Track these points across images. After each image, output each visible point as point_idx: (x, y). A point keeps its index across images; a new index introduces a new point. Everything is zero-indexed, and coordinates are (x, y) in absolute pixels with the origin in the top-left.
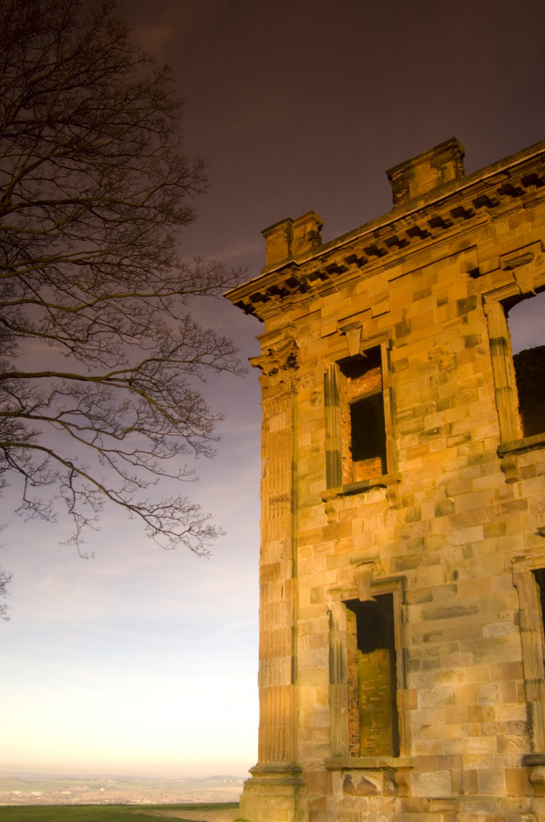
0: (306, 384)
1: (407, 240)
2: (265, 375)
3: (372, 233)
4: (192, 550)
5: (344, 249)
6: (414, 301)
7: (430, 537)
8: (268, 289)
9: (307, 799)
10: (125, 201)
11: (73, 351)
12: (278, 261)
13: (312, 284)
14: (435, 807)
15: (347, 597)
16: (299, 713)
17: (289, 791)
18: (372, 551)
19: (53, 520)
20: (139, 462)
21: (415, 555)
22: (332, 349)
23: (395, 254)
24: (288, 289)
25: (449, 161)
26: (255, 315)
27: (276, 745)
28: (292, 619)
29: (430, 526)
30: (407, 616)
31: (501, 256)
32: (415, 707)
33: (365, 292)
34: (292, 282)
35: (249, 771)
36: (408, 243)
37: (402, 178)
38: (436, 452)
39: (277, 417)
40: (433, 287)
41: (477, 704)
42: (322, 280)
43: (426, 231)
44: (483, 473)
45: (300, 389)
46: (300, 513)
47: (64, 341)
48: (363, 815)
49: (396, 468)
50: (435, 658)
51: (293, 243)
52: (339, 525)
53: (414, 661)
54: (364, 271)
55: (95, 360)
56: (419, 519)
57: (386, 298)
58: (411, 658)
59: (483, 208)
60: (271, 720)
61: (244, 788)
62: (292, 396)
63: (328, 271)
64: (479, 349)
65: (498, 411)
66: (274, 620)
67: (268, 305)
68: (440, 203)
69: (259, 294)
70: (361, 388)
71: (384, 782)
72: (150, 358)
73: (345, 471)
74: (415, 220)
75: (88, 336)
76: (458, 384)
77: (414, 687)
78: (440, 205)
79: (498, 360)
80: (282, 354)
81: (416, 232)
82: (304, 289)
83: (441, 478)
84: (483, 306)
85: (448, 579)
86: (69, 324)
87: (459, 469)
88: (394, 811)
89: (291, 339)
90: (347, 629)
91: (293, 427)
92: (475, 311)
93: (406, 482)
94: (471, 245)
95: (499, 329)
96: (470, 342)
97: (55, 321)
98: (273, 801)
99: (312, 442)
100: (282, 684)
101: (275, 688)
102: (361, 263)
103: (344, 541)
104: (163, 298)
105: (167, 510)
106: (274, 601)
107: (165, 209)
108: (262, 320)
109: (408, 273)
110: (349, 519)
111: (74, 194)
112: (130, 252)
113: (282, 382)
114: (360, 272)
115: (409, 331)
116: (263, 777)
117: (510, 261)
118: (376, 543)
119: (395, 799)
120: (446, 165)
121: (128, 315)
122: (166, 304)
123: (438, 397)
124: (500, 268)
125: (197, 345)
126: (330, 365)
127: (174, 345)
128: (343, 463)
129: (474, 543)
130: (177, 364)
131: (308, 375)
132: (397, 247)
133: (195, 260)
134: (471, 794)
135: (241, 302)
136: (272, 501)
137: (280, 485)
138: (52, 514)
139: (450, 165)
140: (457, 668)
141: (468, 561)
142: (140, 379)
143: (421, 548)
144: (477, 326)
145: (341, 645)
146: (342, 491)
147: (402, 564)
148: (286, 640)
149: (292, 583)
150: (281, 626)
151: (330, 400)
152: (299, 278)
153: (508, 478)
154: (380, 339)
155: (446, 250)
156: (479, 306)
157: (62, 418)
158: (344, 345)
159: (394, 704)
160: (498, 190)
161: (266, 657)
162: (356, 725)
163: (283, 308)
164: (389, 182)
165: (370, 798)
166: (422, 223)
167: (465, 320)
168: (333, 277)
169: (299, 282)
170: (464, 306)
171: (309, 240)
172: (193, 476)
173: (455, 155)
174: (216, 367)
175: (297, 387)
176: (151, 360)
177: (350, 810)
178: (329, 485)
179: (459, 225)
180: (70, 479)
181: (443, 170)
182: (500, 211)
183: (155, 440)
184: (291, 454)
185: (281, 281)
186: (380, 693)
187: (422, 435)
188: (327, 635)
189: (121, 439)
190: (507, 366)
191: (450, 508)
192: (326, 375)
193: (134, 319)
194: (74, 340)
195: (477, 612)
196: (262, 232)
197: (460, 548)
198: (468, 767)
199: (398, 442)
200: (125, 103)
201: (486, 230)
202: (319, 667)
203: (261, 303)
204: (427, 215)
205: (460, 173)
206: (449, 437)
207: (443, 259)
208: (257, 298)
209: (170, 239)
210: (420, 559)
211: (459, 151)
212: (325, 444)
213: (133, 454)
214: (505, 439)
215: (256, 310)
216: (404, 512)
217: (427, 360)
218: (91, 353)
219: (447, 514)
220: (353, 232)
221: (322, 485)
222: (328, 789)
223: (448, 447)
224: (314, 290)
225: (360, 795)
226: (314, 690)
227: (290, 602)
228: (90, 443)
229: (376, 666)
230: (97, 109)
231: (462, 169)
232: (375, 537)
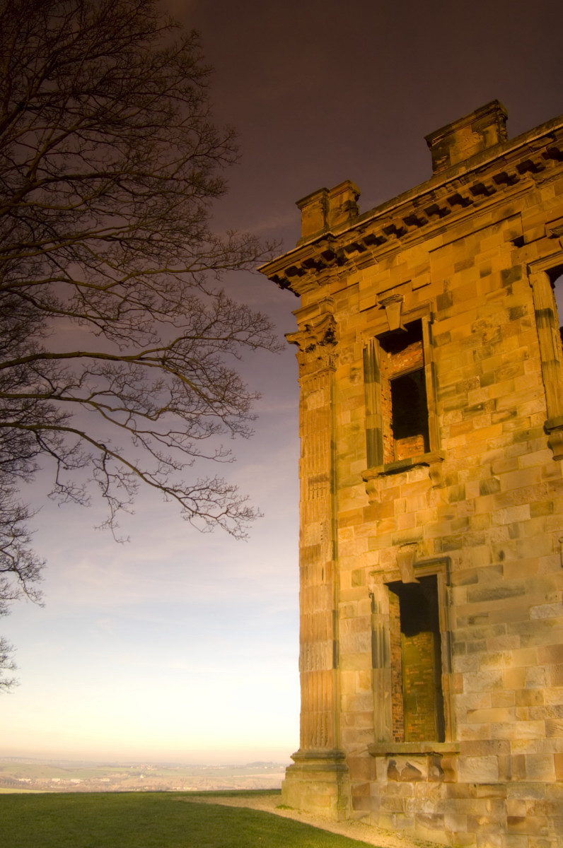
0: (345, 360)
1: (448, 209)
2: (302, 351)
3: (412, 202)
4: (230, 532)
5: (382, 219)
6: (456, 272)
7: (475, 516)
8: (304, 262)
9: (351, 784)
10: (155, 174)
11: (104, 330)
12: (313, 233)
13: (349, 256)
14: (482, 792)
15: (390, 579)
16: (341, 698)
17: (332, 777)
18: (415, 532)
19: (87, 504)
20: (174, 443)
21: (460, 535)
22: (371, 324)
23: (436, 224)
24: (325, 261)
25: (491, 124)
26: (291, 289)
27: (318, 730)
28: (333, 602)
29: (475, 505)
30: (452, 598)
31: (546, 224)
32: (461, 691)
33: (405, 264)
34: (329, 255)
35: (291, 757)
36: (449, 212)
37: (441, 144)
38: (480, 429)
39: (315, 395)
40: (476, 257)
41: (524, 688)
42: (360, 252)
43: (468, 198)
44: (530, 450)
45: (339, 366)
46: (340, 493)
47: (94, 320)
48: (408, 801)
49: (439, 446)
50: (481, 640)
51: (329, 214)
52: (380, 505)
53: (460, 644)
54: (404, 242)
55: (127, 339)
56: (463, 498)
57: (427, 269)
58: (456, 641)
59: (528, 174)
60: (313, 705)
61: (287, 774)
62: (330, 372)
63: (366, 242)
64: (524, 320)
65: (544, 385)
66: (315, 603)
67: (304, 279)
68: (483, 169)
69: (294, 267)
70: (401, 363)
71: (429, 767)
72: (183, 336)
73: (386, 449)
74: (456, 188)
75: (119, 314)
76: (503, 357)
77: (460, 671)
78: (482, 172)
79: (544, 333)
80: (319, 329)
81: (457, 200)
82: (341, 261)
83: (486, 455)
84: (528, 277)
85: (494, 560)
86: (99, 302)
87: (504, 446)
88: (440, 797)
89: (328, 314)
90: (390, 612)
91: (331, 404)
92: (520, 281)
93: (450, 460)
94: (515, 213)
95: (545, 300)
96: (515, 314)
97: (85, 299)
98: (315, 788)
99: (352, 420)
100: (324, 668)
101: (317, 672)
102: (400, 233)
103: (385, 522)
104: (196, 274)
105: (203, 492)
106: (315, 584)
107: (195, 182)
108: (298, 295)
109: (449, 243)
110: (391, 498)
111: (102, 168)
112: (160, 226)
113: (319, 358)
114: (400, 243)
115: (451, 304)
116: (305, 763)
117: (556, 228)
118: (419, 523)
119: (440, 785)
120: (488, 128)
121: (160, 293)
122: (199, 280)
123: (482, 372)
124: (546, 236)
125: (231, 322)
126: (369, 340)
127: (208, 322)
128: (384, 441)
129: (521, 522)
130: (211, 341)
131: (346, 351)
132: (438, 216)
133: (228, 233)
134: (519, 779)
135: (276, 276)
136: (311, 482)
137: (319, 465)
138: (85, 498)
139: (492, 129)
140: (504, 652)
141: (514, 540)
142: (173, 358)
143: (466, 528)
144: (522, 297)
145: (383, 628)
146: (383, 470)
147: (445, 544)
148: (328, 624)
149: (333, 566)
150: (322, 610)
151: (370, 376)
152: (336, 250)
153: (556, 454)
154: (421, 312)
155: (488, 218)
156: (524, 277)
157: (95, 399)
158: (383, 319)
159: (439, 689)
160: (544, 154)
161: (307, 641)
162: (399, 709)
163: (320, 281)
164: (428, 148)
165: (414, 784)
166: (464, 190)
167: (510, 291)
168: (371, 249)
169: (336, 255)
170: (509, 277)
171: (346, 211)
172: (229, 457)
173: (497, 119)
174: (252, 344)
175: (336, 364)
176: (184, 338)
177: (394, 796)
178: (370, 465)
179: (502, 191)
180: (104, 462)
181: (484, 134)
182: (545, 176)
183: (190, 420)
184: (330, 433)
185: (317, 253)
186: (424, 677)
187: (466, 411)
188: (370, 618)
189: (155, 420)
190: (554, 339)
191: (495, 487)
192: (365, 350)
193: (165, 296)
194: (104, 319)
195: (524, 593)
196: (297, 203)
197: (506, 528)
198: (515, 752)
199: (441, 419)
200: (152, 72)
201: (531, 197)
202: (361, 651)
203: (297, 277)
204: (468, 182)
205: (503, 137)
206: (494, 413)
207: (486, 227)
208: (292, 272)
209: (201, 212)
210: (465, 539)
211: (502, 114)
212: (365, 422)
213: (167, 435)
214: (553, 414)
215: (292, 284)
216: (447, 491)
217: (469, 334)
218: (122, 332)
219: (492, 493)
220: (391, 202)
221: (362, 464)
222: (372, 775)
223: (493, 423)
224: (352, 262)
225: (404, 781)
226: (356, 673)
227: (331, 585)
228: (123, 424)
229: (420, 650)
230: (123, 78)
231: (504, 133)
232: (418, 517)
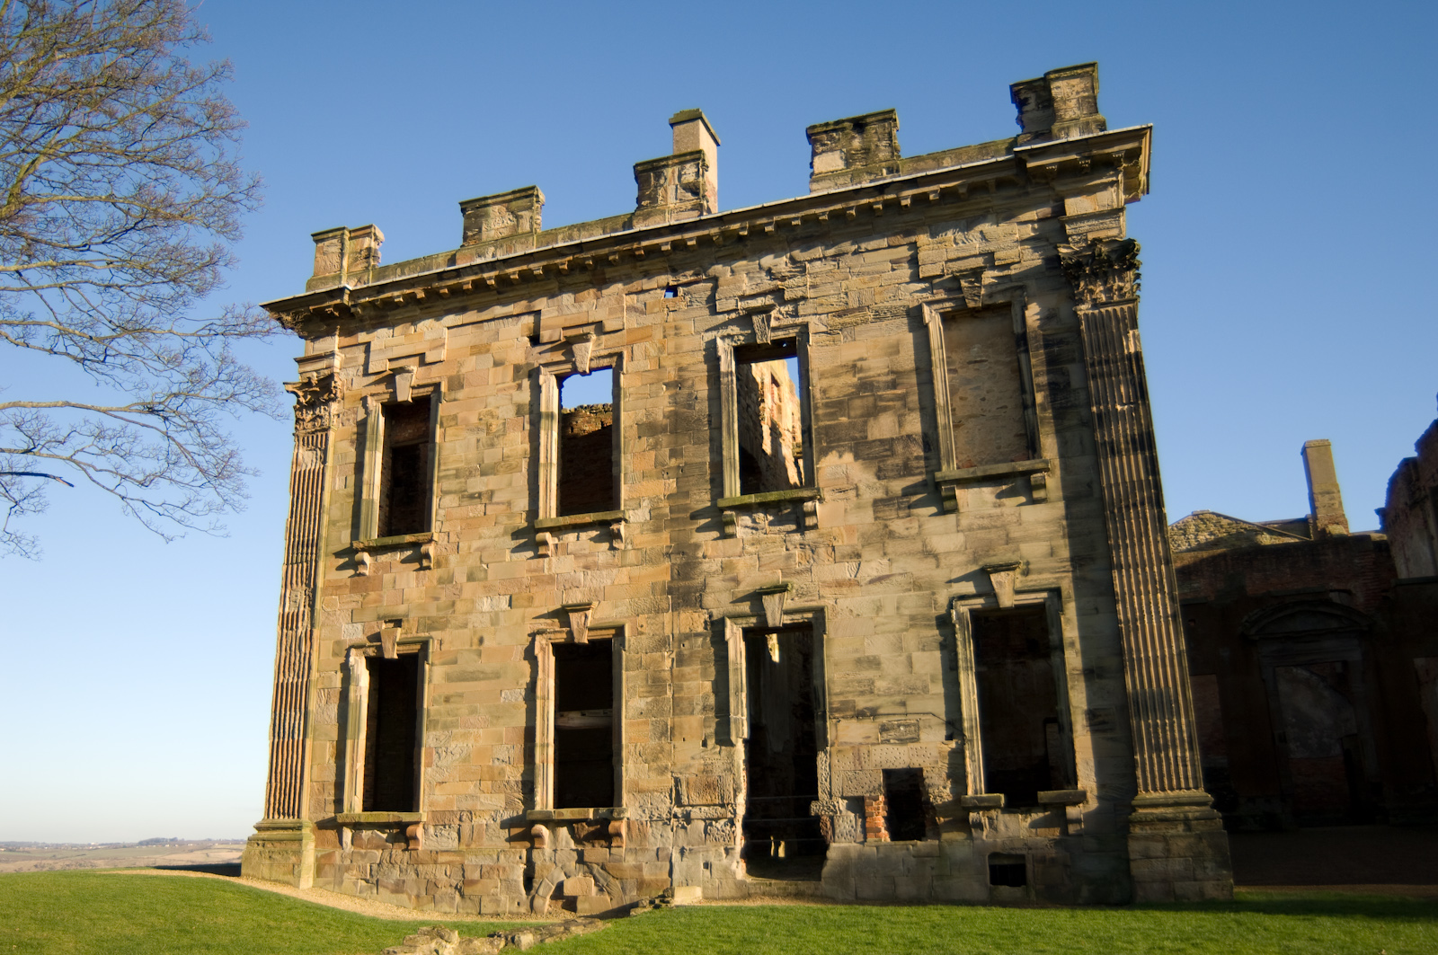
0: (347, 421)
2: (301, 402)
6: (471, 355)
7: (461, 600)
9: (316, 853)
12: (327, 274)
13: (363, 312)
14: (443, 858)
15: (370, 653)
17: (295, 847)
18: (400, 610)
21: (444, 617)
22: (379, 390)
25: (526, 210)
29: (461, 590)
30: (430, 676)
32: (430, 766)
33: (421, 334)
35: (255, 827)
36: (473, 293)
37: (475, 216)
38: (475, 517)
39: (310, 453)
40: (492, 344)
41: (489, 764)
45: (339, 427)
46: (328, 560)
49: (434, 527)
50: (454, 719)
51: (346, 257)
52: (369, 578)
53: (434, 721)
56: (451, 582)
57: (443, 345)
58: (431, 718)
59: (553, 275)
60: (281, 774)
61: (248, 844)
62: (329, 433)
64: (529, 419)
65: (539, 486)
66: (291, 672)
68: (509, 261)
70: (405, 433)
76: (503, 452)
77: (432, 746)
78: (508, 264)
80: (322, 384)
83: (477, 543)
84: (539, 376)
85: (473, 644)
87: (496, 536)
88: (403, 863)
89: (334, 369)
90: (369, 685)
91: (327, 466)
92: (530, 379)
93: (440, 542)
94: (536, 310)
95: (551, 403)
96: (521, 410)
98: (278, 857)
101: (287, 742)
103: (373, 595)
106: (293, 652)
108: (302, 338)
109: (468, 323)
110: (380, 572)
113: (319, 415)
115: (462, 387)
116: (268, 833)
117: (571, 335)
118: (406, 600)
120: (523, 213)
123: (483, 461)
124: (560, 340)
126: (375, 405)
129: (499, 611)
131: (349, 412)
134: (476, 847)
139: (527, 214)
140: (474, 729)
141: (494, 628)
143: (451, 611)
146: (374, 544)
147: (429, 624)
148: (303, 693)
149: (313, 634)
151: (371, 444)
153: (541, 552)
154: (431, 388)
155: (512, 309)
162: (370, 780)
163: (327, 332)
164: (462, 215)
165: (380, 852)
167: (520, 387)
169: (350, 309)
170: (521, 372)
171: (366, 258)
173: (533, 205)
175: (336, 423)
177: (359, 863)
181: (518, 217)
187: (463, 497)
190: (554, 441)
191: (482, 575)
192: (369, 416)
195: (498, 677)
196: (313, 235)
197: (488, 615)
198: (476, 822)
199: (438, 501)
201: (553, 299)
205: (536, 227)
206: (490, 504)
207: (507, 317)
210: (448, 621)
214: (542, 514)
216: (437, 572)
217: (476, 421)
219: (479, 580)
222: (338, 843)
223: (487, 514)
225: (370, 849)
226: (328, 745)
232: (406, 595)
